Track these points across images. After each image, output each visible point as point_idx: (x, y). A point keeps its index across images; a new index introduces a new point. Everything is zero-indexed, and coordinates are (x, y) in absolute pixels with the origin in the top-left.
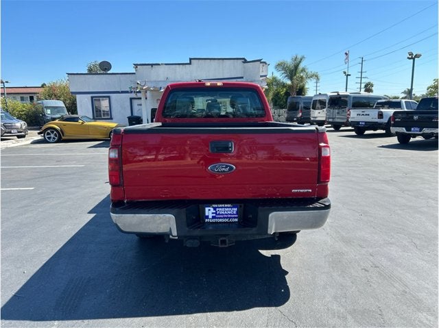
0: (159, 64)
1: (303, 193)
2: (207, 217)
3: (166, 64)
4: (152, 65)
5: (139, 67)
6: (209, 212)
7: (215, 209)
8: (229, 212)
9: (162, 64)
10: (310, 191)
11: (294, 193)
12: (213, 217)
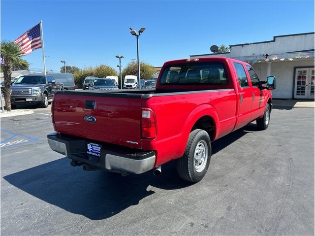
0: (248, 44)
1: (133, 144)
2: (88, 150)
3: (254, 43)
4: (243, 45)
5: (232, 47)
6: (89, 147)
7: (92, 145)
8: (97, 148)
9: (250, 44)
10: (137, 143)
11: (128, 143)
12: (91, 151)
